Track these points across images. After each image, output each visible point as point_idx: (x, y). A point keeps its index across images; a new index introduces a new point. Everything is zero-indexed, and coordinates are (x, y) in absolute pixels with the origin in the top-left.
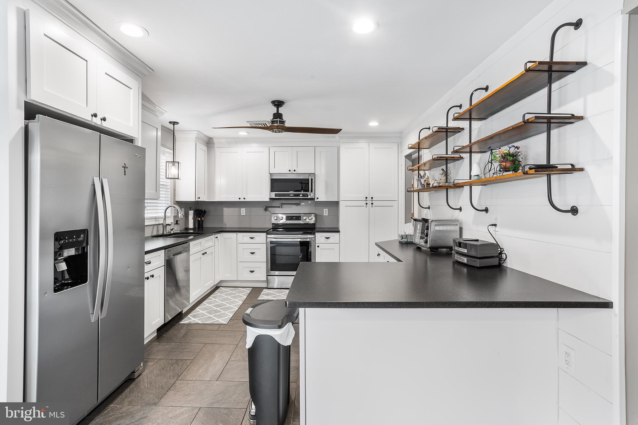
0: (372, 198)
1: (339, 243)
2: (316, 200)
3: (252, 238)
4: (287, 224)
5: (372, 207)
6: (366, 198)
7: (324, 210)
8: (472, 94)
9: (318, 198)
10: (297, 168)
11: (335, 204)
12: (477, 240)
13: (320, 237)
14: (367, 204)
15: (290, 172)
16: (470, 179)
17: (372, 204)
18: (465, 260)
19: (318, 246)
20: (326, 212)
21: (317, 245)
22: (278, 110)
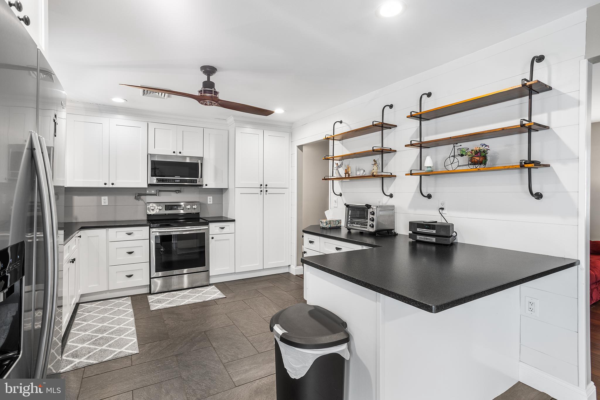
0: (266, 185)
1: (234, 232)
2: (204, 187)
3: (129, 234)
4: (166, 214)
5: (266, 194)
6: (261, 185)
7: (208, 197)
8: (421, 97)
9: (206, 185)
10: (183, 150)
11: (221, 191)
12: (436, 222)
13: (214, 228)
14: (261, 191)
15: (174, 154)
16: (421, 169)
17: (267, 191)
18: (434, 240)
19: (213, 238)
20: (210, 200)
21: (211, 237)
22: (209, 78)
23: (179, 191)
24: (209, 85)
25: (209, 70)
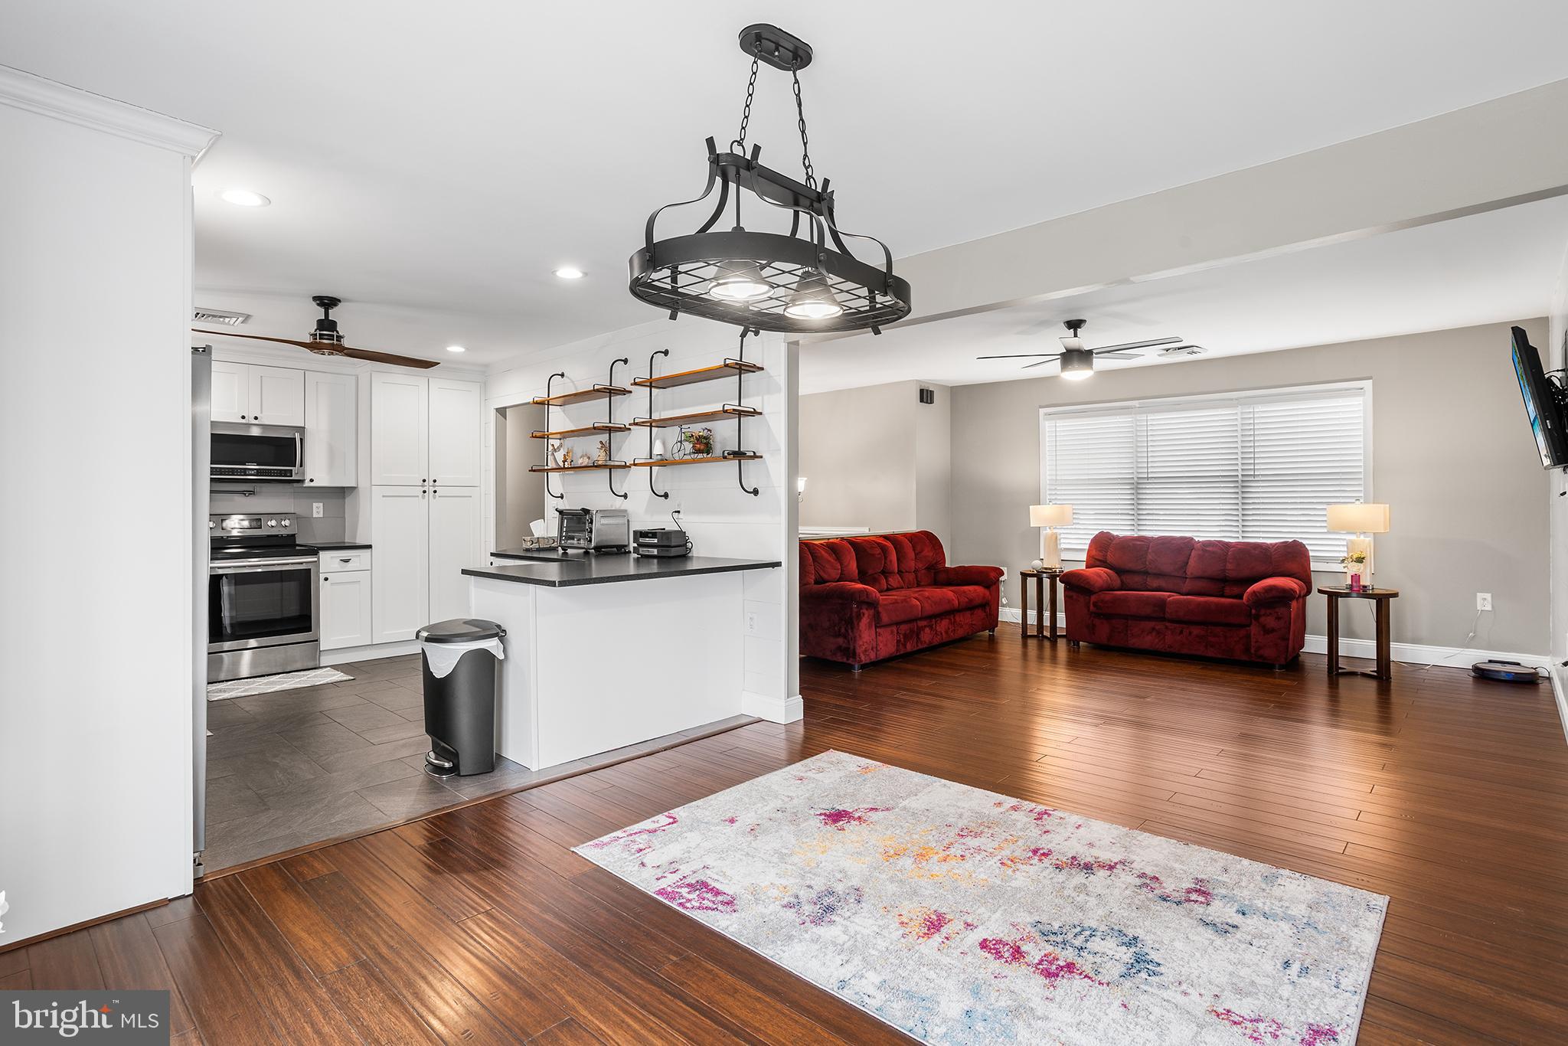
0: (435, 481)
1: (370, 568)
2: (307, 484)
4: (222, 537)
5: (434, 498)
6: (424, 481)
7: (315, 505)
8: (652, 357)
9: (312, 480)
10: (261, 413)
11: (340, 494)
12: (664, 529)
13: (328, 561)
14: (424, 492)
15: (244, 421)
16: (651, 458)
17: (435, 492)
18: (655, 552)
19: (326, 579)
20: (318, 510)
21: (322, 576)
22: (327, 314)
23: (252, 493)
24: (327, 325)
25: (327, 302)
